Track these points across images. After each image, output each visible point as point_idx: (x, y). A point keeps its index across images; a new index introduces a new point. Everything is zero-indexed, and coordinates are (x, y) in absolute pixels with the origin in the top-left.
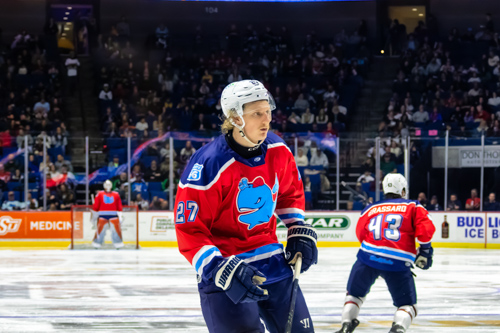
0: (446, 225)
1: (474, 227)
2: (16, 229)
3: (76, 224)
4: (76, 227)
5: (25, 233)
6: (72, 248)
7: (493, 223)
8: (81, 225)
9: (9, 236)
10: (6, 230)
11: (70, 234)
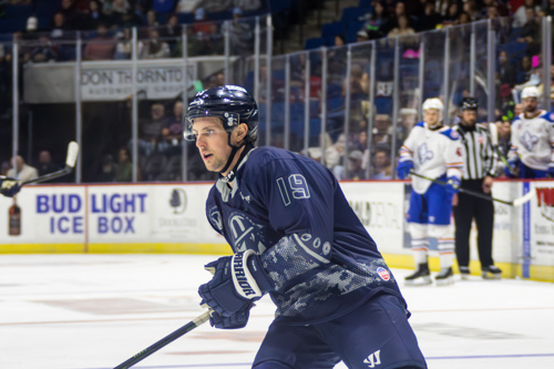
0: (15, 211)
1: (66, 213)
7: (99, 205)
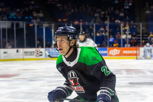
2: (119, 53)
3: (138, 51)
4: (138, 52)
5: (121, 54)
6: (137, 59)
8: (139, 52)
9: (116, 55)
10: (115, 53)
11: (136, 55)
